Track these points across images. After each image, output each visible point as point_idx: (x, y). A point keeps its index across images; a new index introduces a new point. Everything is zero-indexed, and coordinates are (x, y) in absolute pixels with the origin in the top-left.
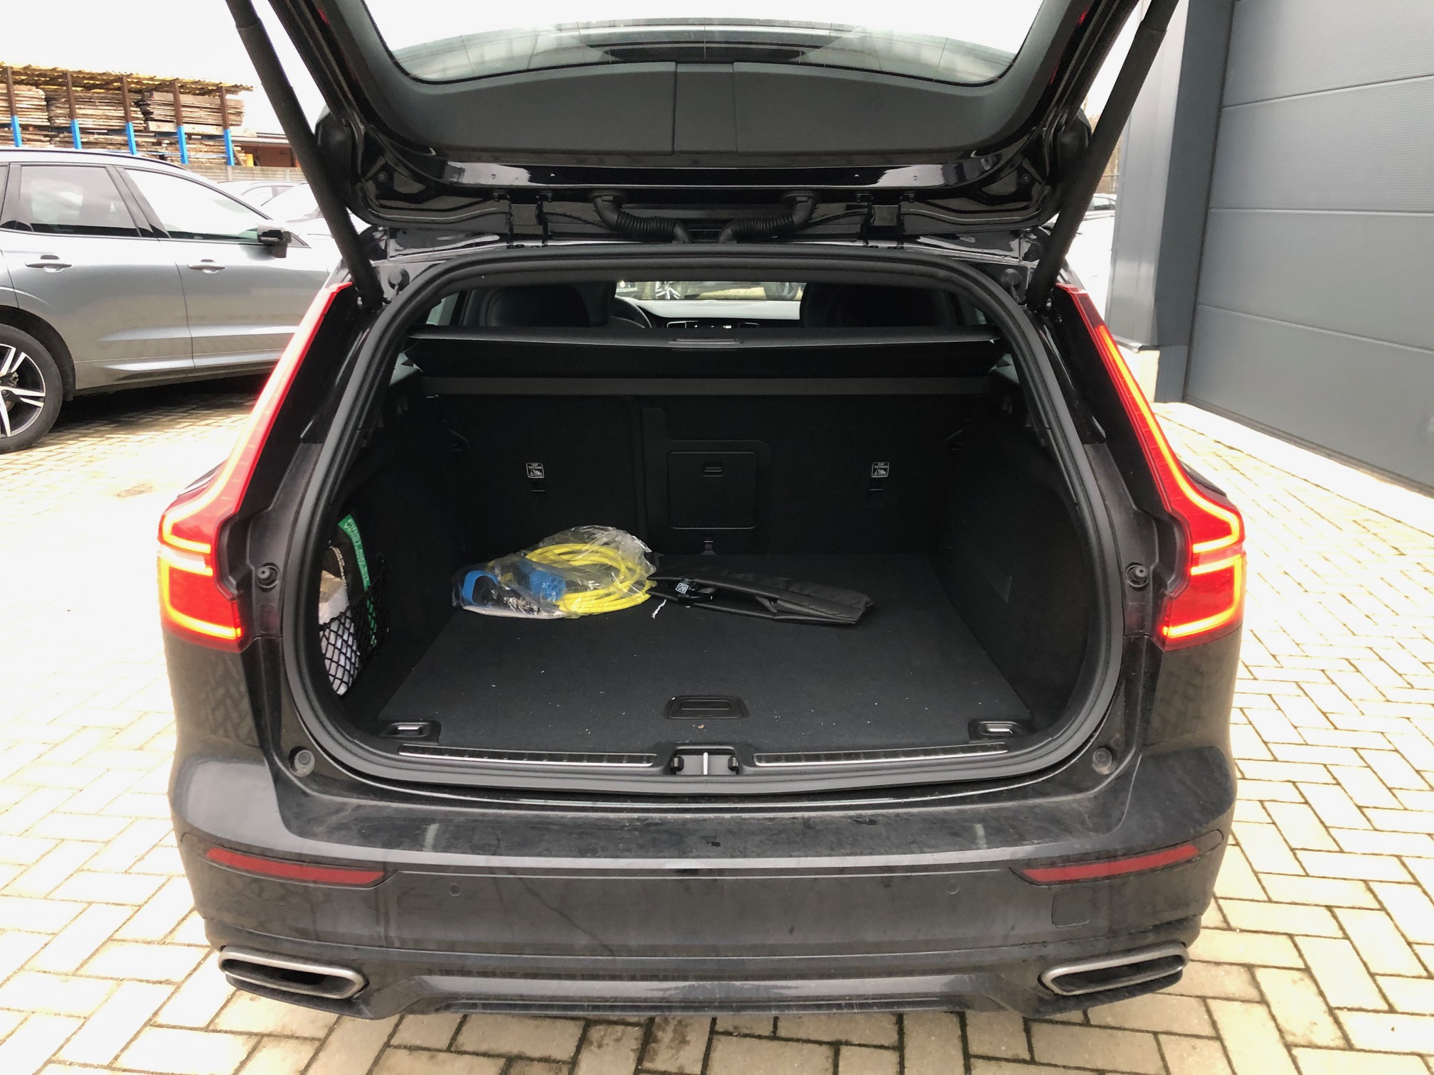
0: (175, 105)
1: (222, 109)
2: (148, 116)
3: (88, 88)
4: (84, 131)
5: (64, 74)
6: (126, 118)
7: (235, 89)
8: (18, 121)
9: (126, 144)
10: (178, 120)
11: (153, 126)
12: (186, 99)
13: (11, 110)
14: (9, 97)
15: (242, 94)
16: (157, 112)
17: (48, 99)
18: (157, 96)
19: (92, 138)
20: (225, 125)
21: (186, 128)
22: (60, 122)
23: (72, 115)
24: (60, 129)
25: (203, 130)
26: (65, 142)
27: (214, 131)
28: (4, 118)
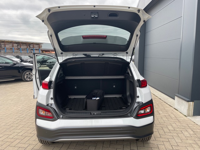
0: (33, 46)
1: (39, 46)
2: (30, 47)
3: (23, 44)
5: (20, 42)
6: (27, 47)
7: (41, 44)
8: (14, 48)
9: (27, 50)
10: (34, 48)
11: (30, 48)
12: (35, 45)
13: (13, 47)
14: (13, 45)
15: (42, 45)
16: (31, 47)
17: (18, 45)
18: (31, 45)
19: (23, 50)
20: (39, 48)
21: (34, 49)
22: (19, 48)
23: (20, 47)
25: (37, 49)
26: (19, 50)
27: (38, 49)
28: (12, 48)
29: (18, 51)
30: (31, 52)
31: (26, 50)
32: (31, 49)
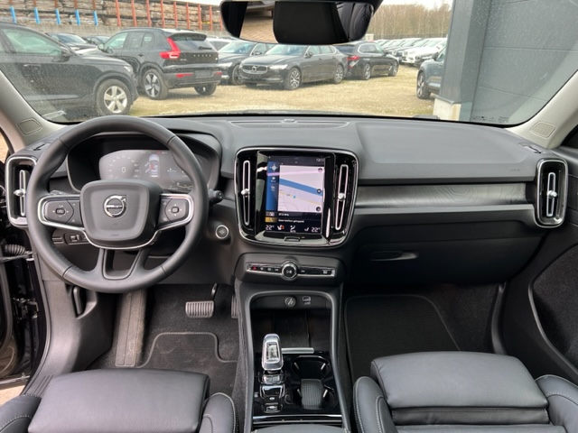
1: (93, 3)
2: (64, 6)
4: (39, 12)
6: (56, 6)
8: (13, 8)
9: (56, 17)
10: (76, 7)
11: (66, 10)
16: (68, 4)
19: (43, 15)
20: (94, 9)
21: (81, 11)
22: (30, 8)
23: (35, 5)
24: (30, 11)
25: (86, 11)
26: (33, 17)
27: (89, 11)
28: (8, 7)
29: (28, 19)
30: (70, 23)
31: (53, 15)
32: (70, 14)
